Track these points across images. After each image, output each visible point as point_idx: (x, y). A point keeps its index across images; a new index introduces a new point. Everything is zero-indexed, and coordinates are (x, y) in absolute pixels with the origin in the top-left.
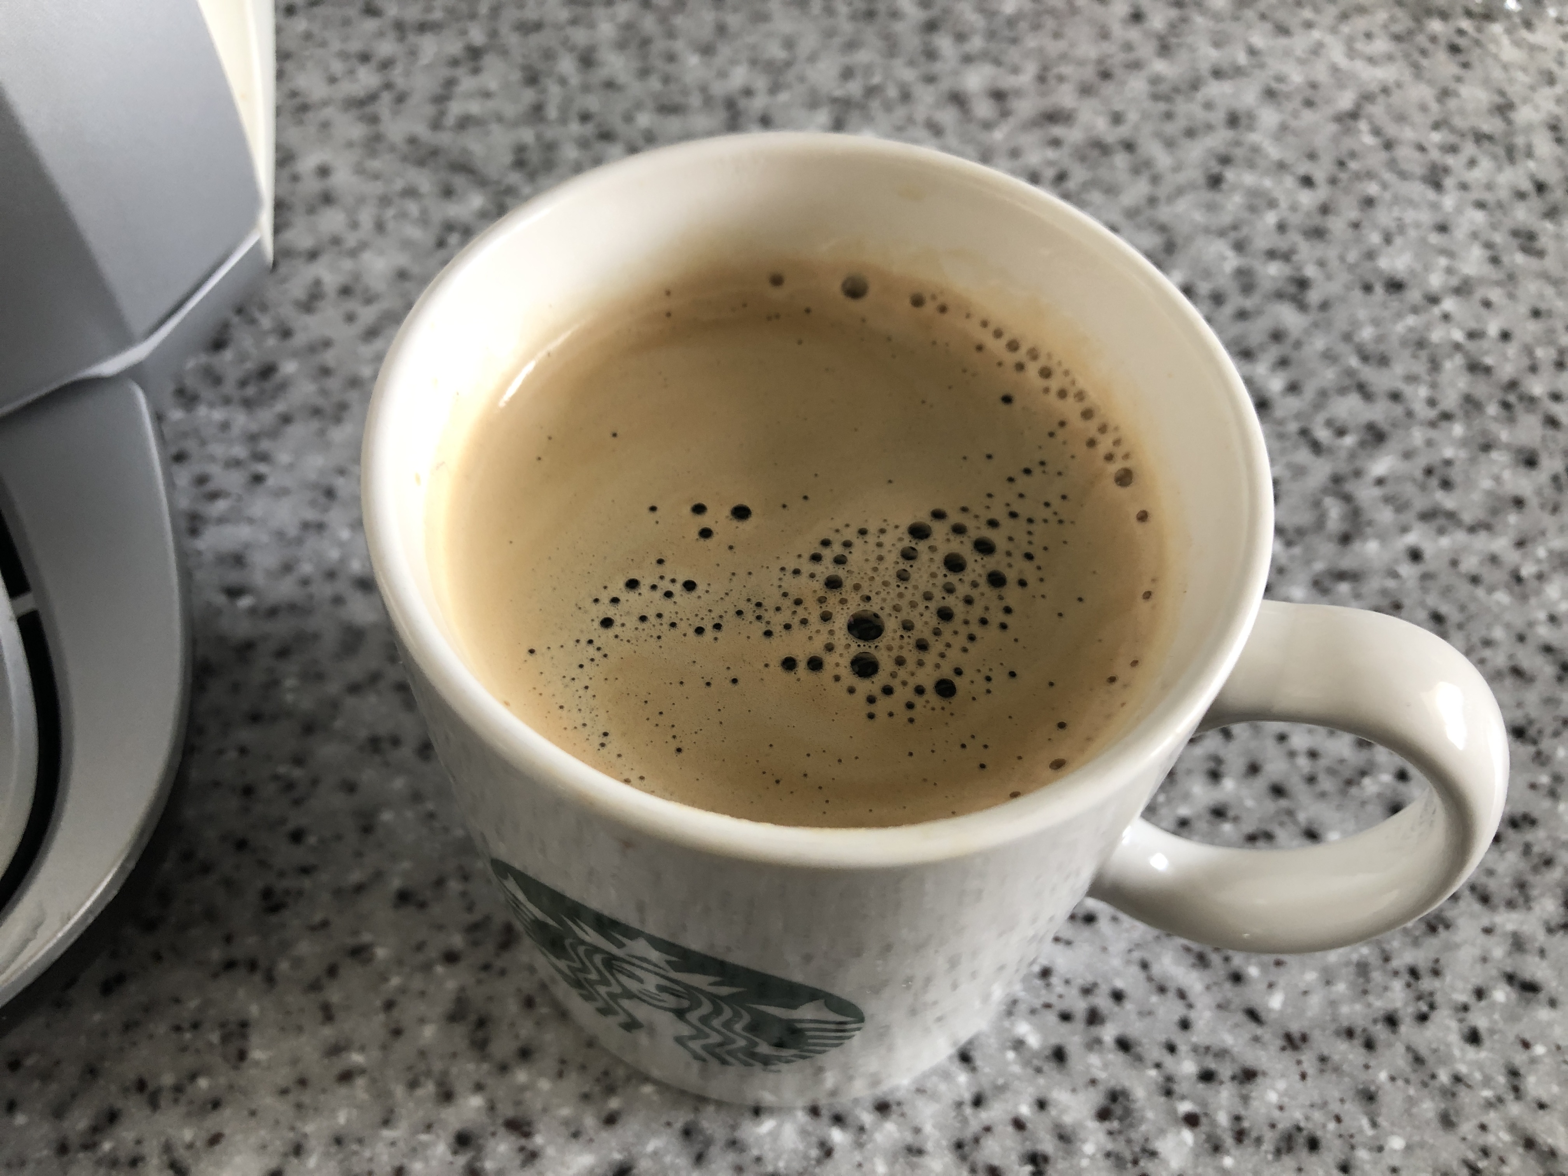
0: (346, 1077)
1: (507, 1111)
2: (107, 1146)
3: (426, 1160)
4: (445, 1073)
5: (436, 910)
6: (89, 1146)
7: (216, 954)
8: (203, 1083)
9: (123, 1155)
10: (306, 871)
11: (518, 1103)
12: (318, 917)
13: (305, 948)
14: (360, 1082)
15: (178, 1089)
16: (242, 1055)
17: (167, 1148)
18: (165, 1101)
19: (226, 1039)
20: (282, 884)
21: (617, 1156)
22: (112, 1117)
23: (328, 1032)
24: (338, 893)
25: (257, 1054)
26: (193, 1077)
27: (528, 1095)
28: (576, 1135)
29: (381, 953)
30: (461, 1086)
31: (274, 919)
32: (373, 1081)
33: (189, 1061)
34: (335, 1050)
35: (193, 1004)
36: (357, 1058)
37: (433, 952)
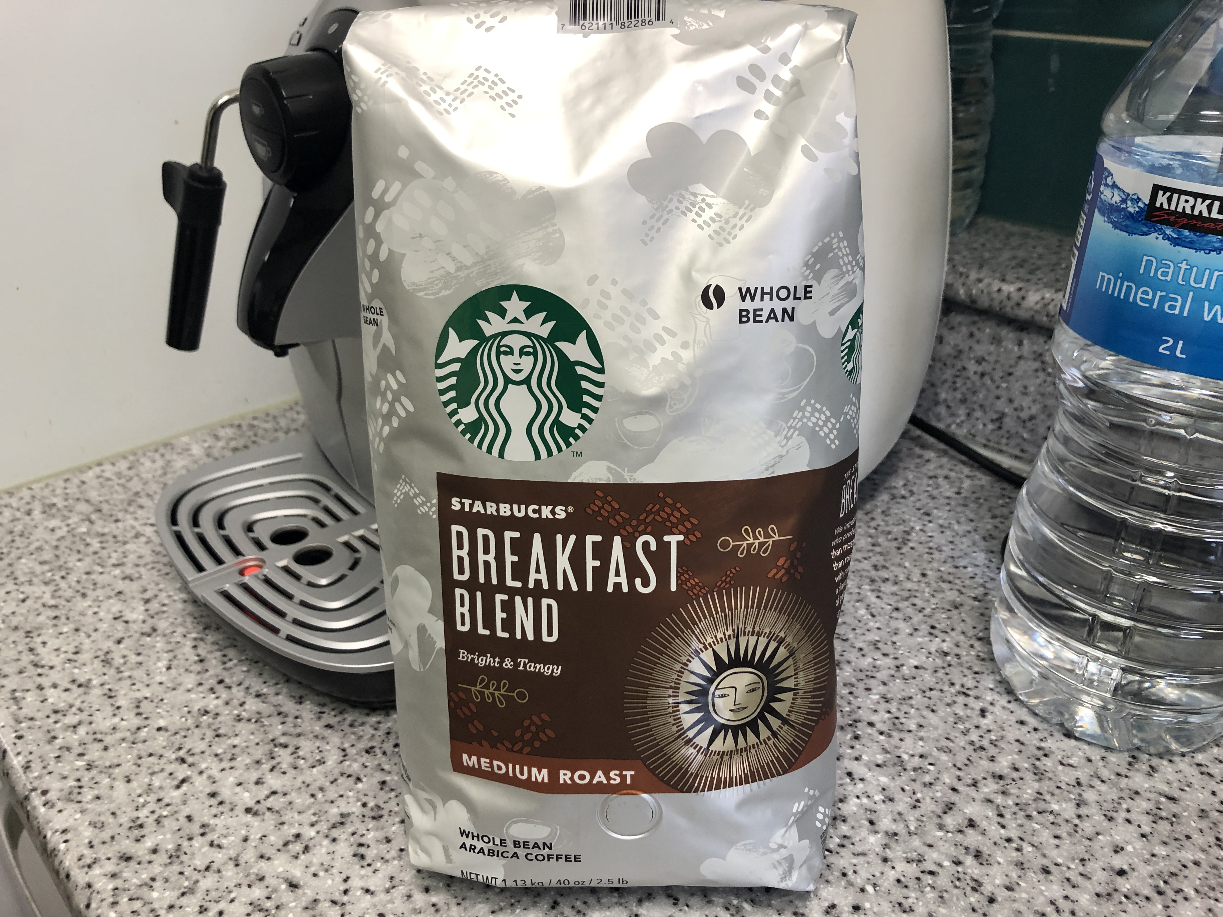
0: (313, 796)
1: (311, 844)
2: (276, 749)
3: (289, 829)
4: (321, 821)
5: (382, 793)
6: (275, 746)
7: (346, 745)
8: (302, 762)
9: (274, 755)
10: (384, 753)
11: (315, 846)
12: (367, 764)
13: (356, 766)
14: (312, 800)
15: (299, 757)
16: (313, 767)
17: (279, 763)
18: (295, 755)
19: (319, 760)
20: (377, 751)
21: (301, 883)
22: (286, 746)
23: (328, 784)
24: (379, 765)
25: (315, 770)
26: (303, 759)
27: (318, 847)
28: (307, 867)
29: (360, 785)
30: (317, 828)
31: (364, 753)
32: (313, 803)
33: (308, 756)
34: (321, 789)
35: (328, 747)
36: (320, 795)
37: (364, 799)
